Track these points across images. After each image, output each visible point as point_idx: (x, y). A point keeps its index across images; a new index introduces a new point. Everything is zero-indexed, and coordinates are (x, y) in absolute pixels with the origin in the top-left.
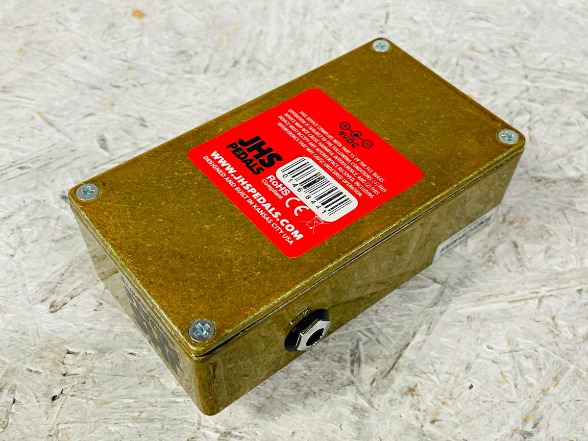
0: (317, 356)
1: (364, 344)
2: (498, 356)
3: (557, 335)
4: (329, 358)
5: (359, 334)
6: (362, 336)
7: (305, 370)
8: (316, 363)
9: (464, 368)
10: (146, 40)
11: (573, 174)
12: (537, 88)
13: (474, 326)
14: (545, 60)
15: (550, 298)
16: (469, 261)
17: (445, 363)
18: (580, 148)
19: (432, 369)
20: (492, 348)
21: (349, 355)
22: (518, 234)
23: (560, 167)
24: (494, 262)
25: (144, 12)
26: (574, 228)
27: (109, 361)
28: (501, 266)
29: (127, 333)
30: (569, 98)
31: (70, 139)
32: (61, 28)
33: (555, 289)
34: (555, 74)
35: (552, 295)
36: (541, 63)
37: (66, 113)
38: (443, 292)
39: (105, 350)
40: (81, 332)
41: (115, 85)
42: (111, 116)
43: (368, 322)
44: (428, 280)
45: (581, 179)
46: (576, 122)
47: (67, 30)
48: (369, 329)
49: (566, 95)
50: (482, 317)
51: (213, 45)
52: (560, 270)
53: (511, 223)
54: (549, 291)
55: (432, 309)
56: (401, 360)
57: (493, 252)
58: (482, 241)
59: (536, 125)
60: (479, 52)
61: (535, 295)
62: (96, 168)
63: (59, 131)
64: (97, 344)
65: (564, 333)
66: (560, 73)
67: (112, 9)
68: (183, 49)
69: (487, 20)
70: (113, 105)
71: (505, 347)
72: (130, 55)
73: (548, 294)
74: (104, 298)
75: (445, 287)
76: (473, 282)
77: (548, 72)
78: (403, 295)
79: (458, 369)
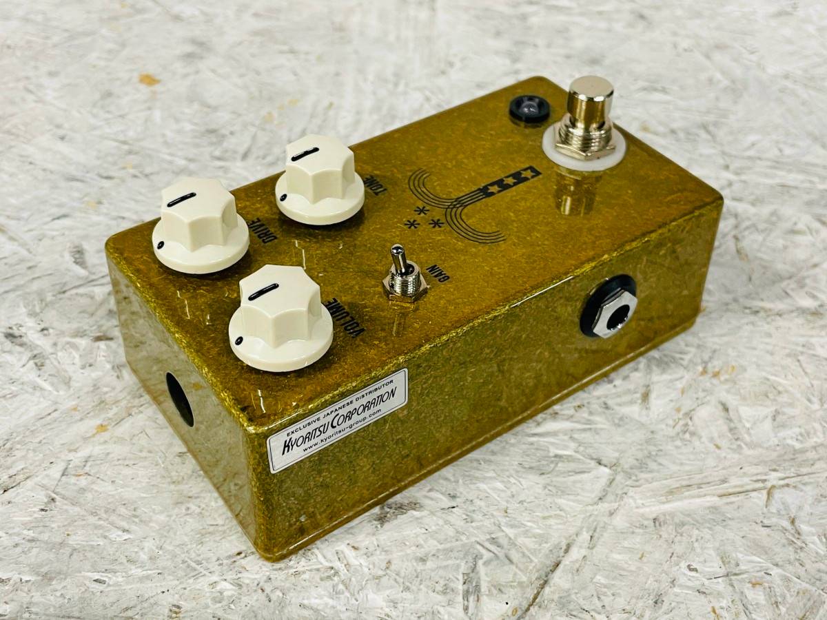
0: (408, 584)
1: (484, 564)
2: (707, 582)
3: (801, 548)
4: (428, 587)
5: (479, 547)
6: (483, 551)
7: (389, 607)
8: (407, 595)
9: (651, 602)
10: (157, 115)
11: (807, 303)
12: (744, 182)
13: (665, 535)
14: (753, 145)
15: (786, 488)
16: (652, 432)
17: (619, 595)
18: (815, 266)
19: (599, 604)
20: (695, 570)
21: (461, 581)
22: (728, 392)
23: (786, 293)
24: (693, 434)
25: (158, 78)
26: (815, 383)
27: (58, 594)
28: (704, 439)
29: (92, 547)
30: (793, 196)
31: (28, 250)
32: (31, 97)
33: (793, 475)
34: (769, 163)
35: (788, 485)
36: (749, 148)
37: (25, 215)
38: (614, 480)
39: (53, 575)
40: (16, 545)
41: (105, 175)
42: (95, 218)
43: (494, 528)
44: (588, 461)
45: (821, 310)
46: (807, 230)
47: (40, 101)
48: (494, 539)
49: (788, 192)
50: (676, 520)
51: (257, 123)
52: (798, 446)
53: (716, 375)
54: (783, 479)
55: (595, 507)
56: (547, 590)
57: (691, 418)
58: (672, 401)
59: (746, 233)
60: (656, 134)
61: (760, 485)
62: (64, 292)
63: (12, 239)
64: (41, 566)
65: (811, 546)
66: (777, 162)
67: (109, 74)
68: (213, 126)
69: (664, 91)
70: (100, 203)
71: (716, 567)
72: (131, 134)
73: (782, 482)
74: (59, 490)
75: (616, 473)
76: (660, 464)
77: (758, 162)
78: (548, 485)
79: (641, 604)
